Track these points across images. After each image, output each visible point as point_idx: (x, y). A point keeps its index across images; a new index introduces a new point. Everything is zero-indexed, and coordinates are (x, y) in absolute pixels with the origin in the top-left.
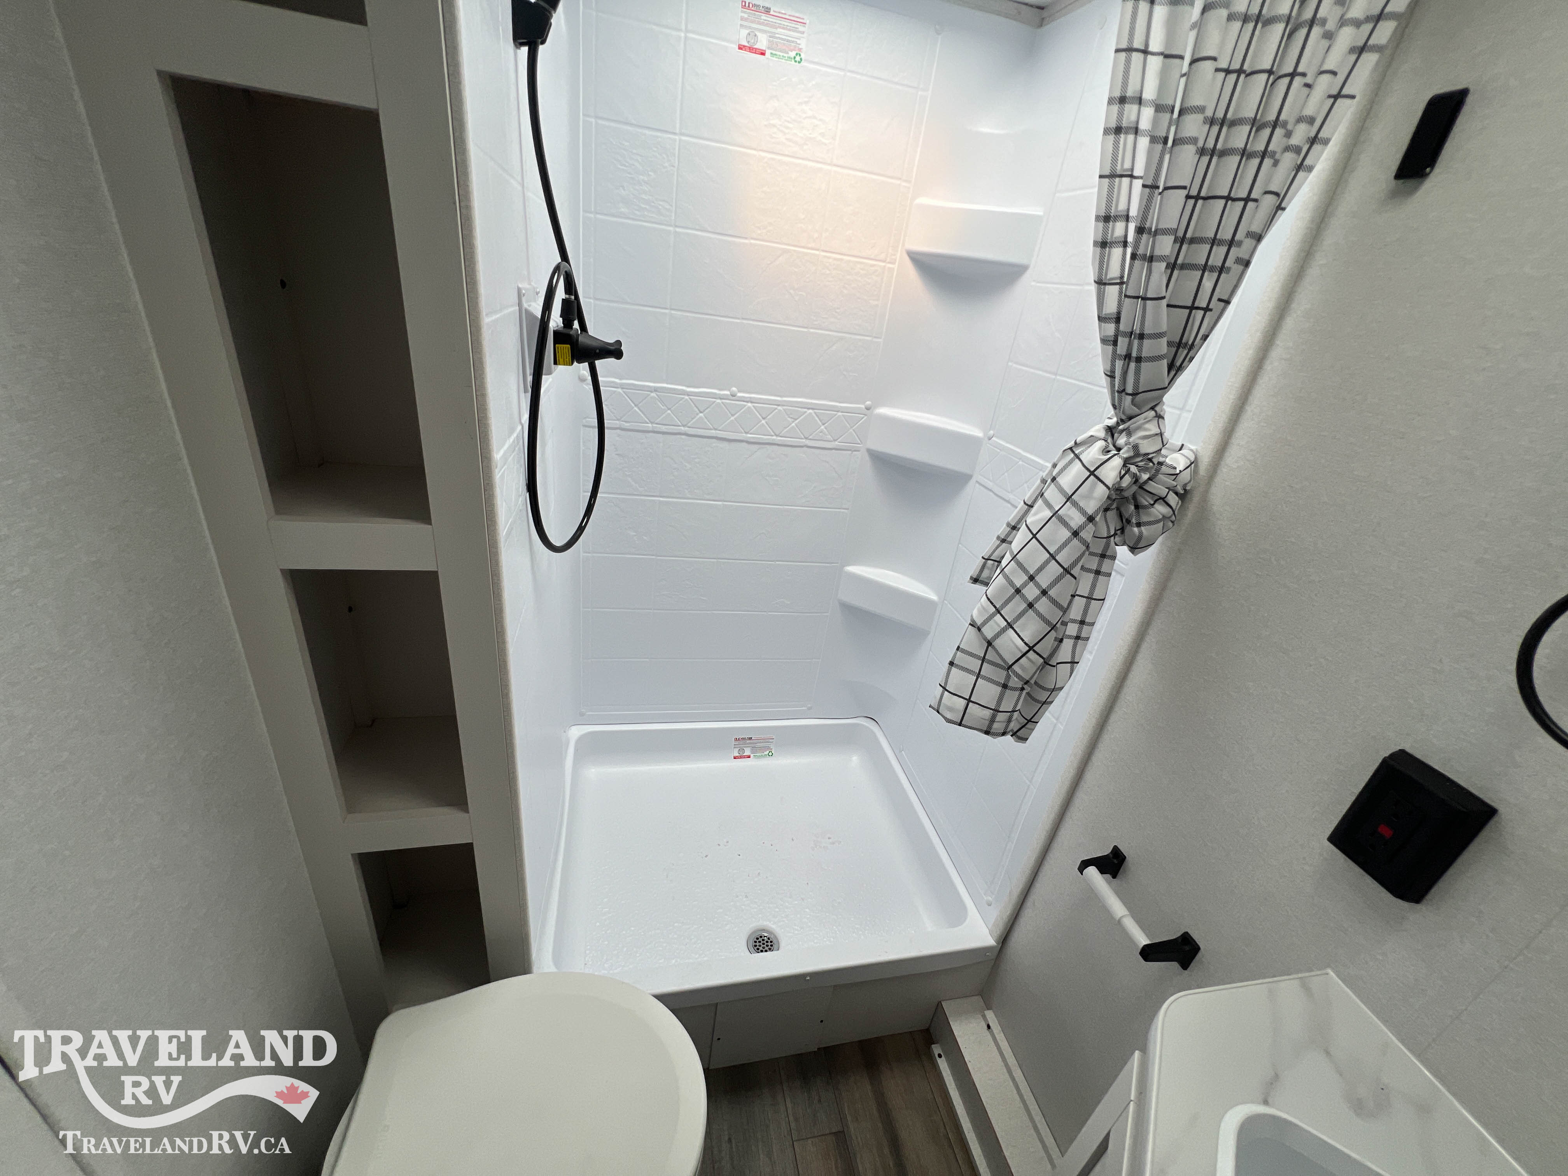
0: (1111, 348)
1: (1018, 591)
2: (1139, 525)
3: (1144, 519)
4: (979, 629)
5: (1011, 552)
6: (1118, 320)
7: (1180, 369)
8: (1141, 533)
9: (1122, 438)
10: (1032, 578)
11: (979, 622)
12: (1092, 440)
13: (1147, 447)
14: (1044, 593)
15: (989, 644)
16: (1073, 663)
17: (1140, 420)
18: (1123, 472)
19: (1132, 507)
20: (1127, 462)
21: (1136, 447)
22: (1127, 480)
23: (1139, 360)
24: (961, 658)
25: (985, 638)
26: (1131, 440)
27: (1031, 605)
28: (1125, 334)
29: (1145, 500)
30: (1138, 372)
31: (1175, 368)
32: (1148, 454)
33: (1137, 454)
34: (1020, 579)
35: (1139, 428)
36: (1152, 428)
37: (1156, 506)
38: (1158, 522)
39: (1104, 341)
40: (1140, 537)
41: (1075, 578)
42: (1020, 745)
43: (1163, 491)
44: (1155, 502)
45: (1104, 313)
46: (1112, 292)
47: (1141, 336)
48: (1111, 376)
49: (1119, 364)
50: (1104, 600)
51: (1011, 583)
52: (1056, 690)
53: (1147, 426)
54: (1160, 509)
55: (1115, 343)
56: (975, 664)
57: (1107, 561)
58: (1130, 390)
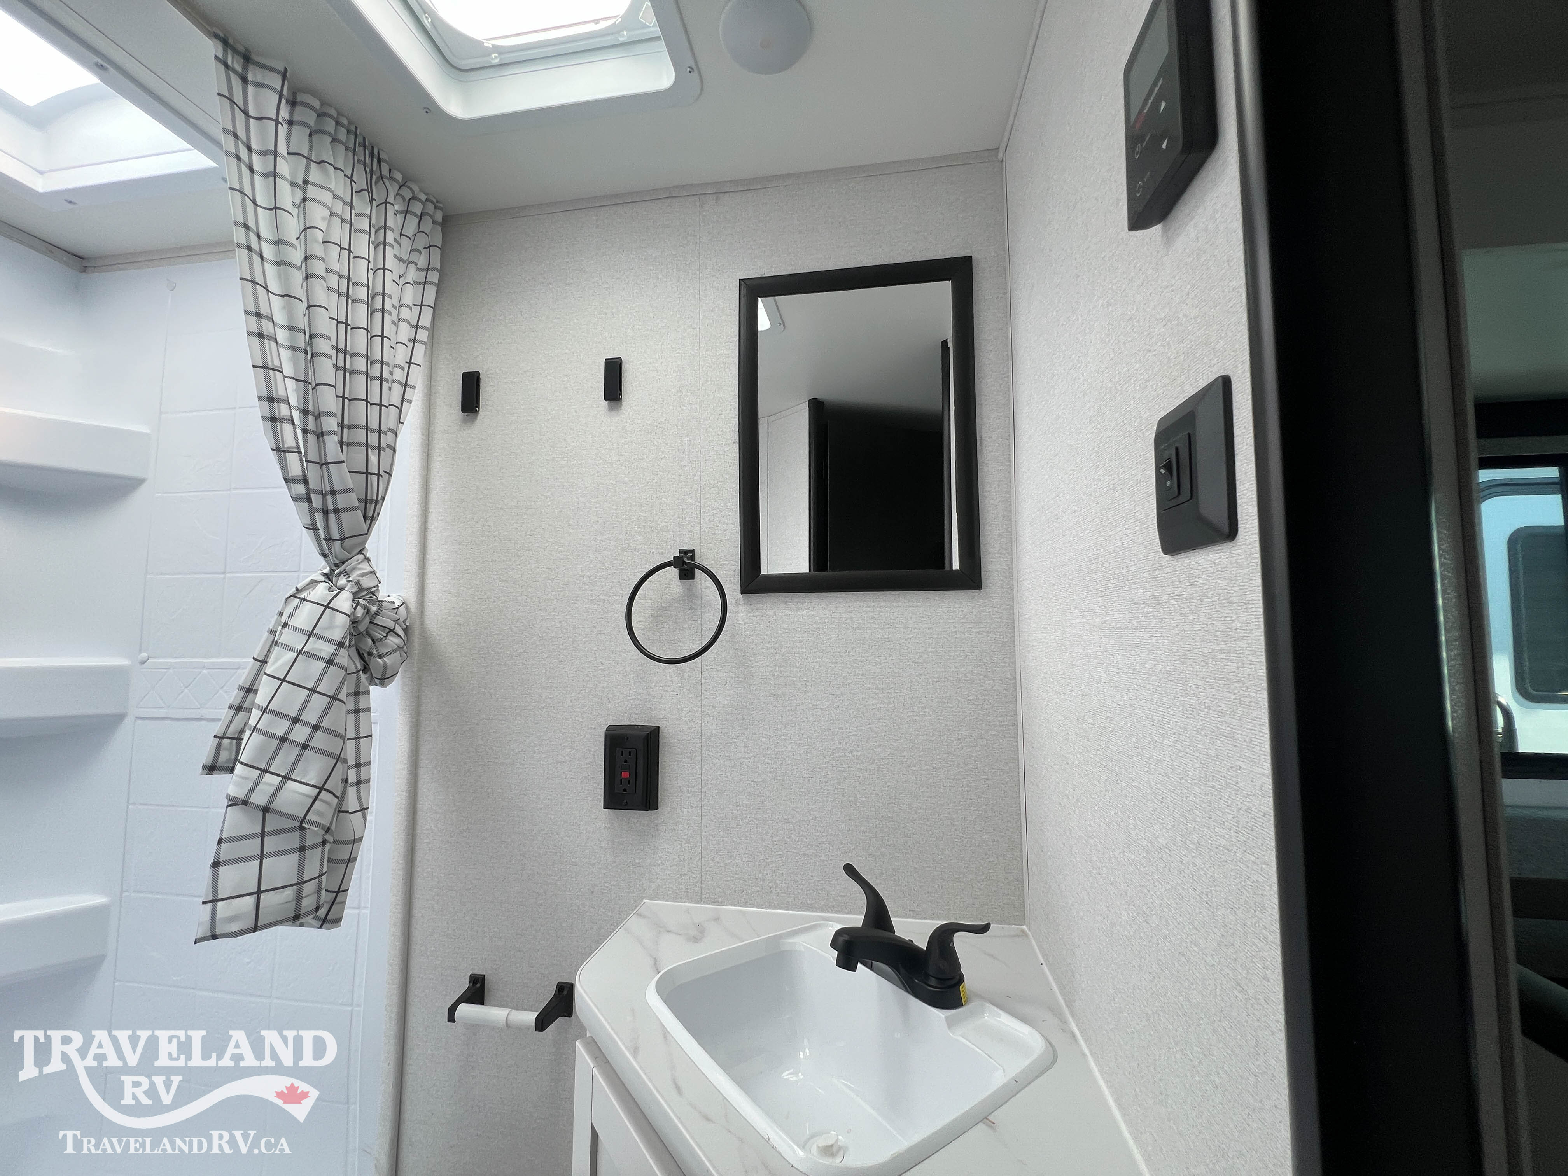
0: (306, 504)
1: (283, 740)
2: (380, 657)
3: (383, 651)
4: (245, 803)
5: (259, 707)
6: (306, 481)
7: (373, 519)
8: (385, 662)
9: (342, 579)
10: (295, 720)
11: (242, 797)
12: (314, 583)
13: (367, 582)
14: (316, 728)
15: (265, 811)
16: (363, 810)
17: (353, 562)
18: (354, 605)
19: (370, 641)
20: (355, 595)
21: (357, 583)
22: (360, 612)
23: (337, 511)
24: (228, 851)
25: (256, 809)
26: (351, 578)
27: (304, 747)
28: (316, 492)
29: (379, 634)
30: (339, 521)
31: (370, 519)
32: (370, 588)
33: (361, 589)
34: (281, 728)
35: (354, 569)
36: (365, 568)
37: (388, 637)
38: (394, 651)
39: (296, 499)
40: (385, 666)
42: (334, 932)
43: (391, 624)
44: (387, 634)
45: (290, 475)
46: (293, 459)
47: (333, 493)
48: (314, 528)
49: (319, 517)
50: (371, 736)
51: (271, 736)
52: (357, 841)
53: (360, 566)
54: (393, 640)
55: (309, 500)
56: (252, 846)
57: (362, 698)
58: (336, 535)
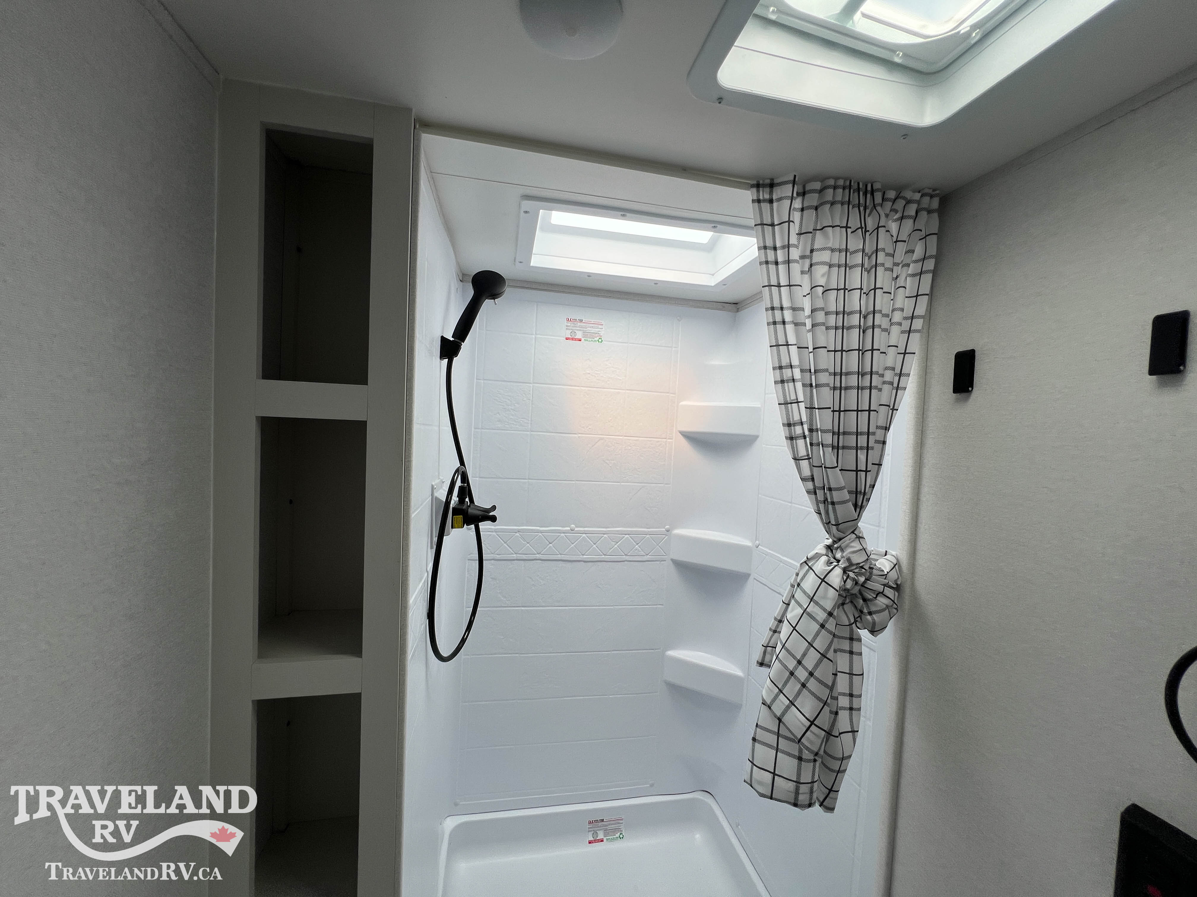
0: (814, 496)
1: (792, 674)
2: (870, 613)
3: (873, 609)
4: (770, 708)
5: (781, 642)
6: (813, 479)
7: (862, 507)
8: (873, 619)
9: (839, 553)
10: (799, 662)
11: (768, 702)
12: (817, 556)
13: (858, 559)
14: (811, 674)
15: (780, 720)
16: (854, 732)
17: (846, 541)
18: (845, 578)
19: (861, 601)
20: (845, 570)
21: (849, 560)
22: (849, 584)
23: (833, 503)
24: (761, 735)
25: (775, 716)
26: (844, 554)
27: (804, 685)
28: (820, 488)
29: (869, 595)
30: (834, 510)
31: (859, 507)
32: (859, 564)
33: (851, 564)
34: (791, 664)
35: (847, 546)
36: (856, 546)
37: (878, 598)
38: (883, 610)
39: (808, 492)
40: (874, 623)
41: (832, 661)
42: (829, 815)
43: (880, 588)
44: (877, 595)
45: (803, 476)
46: (805, 464)
47: (830, 489)
48: (819, 513)
49: (822, 506)
50: (863, 674)
51: (786, 667)
52: (845, 758)
53: (852, 544)
54: (882, 601)
55: (815, 493)
56: (772, 739)
57: (855, 643)
58: (833, 522)
